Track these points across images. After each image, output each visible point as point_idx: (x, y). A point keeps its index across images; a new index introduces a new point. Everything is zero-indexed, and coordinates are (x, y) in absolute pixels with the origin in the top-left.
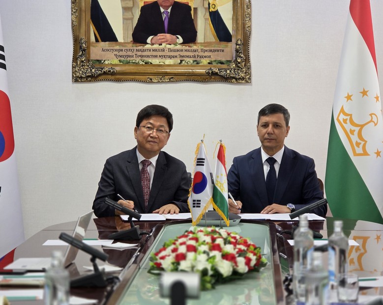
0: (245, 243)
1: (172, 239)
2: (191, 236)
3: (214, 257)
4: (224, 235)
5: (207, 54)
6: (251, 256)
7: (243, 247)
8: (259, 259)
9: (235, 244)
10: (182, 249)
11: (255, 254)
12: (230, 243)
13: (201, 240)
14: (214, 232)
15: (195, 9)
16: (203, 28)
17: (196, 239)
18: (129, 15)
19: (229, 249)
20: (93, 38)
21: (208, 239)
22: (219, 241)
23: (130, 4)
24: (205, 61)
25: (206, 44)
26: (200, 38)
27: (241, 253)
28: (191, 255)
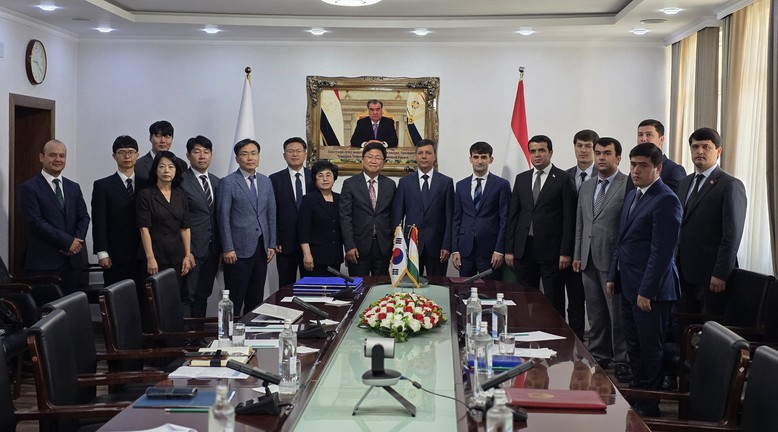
0: (431, 305)
1: (376, 301)
2: (391, 299)
3: (407, 317)
4: (415, 299)
5: (405, 155)
6: (434, 315)
7: (429, 309)
8: (440, 318)
9: (423, 306)
10: (384, 310)
11: (438, 314)
12: (419, 305)
13: (398, 304)
14: (408, 296)
15: (397, 123)
16: (403, 136)
17: (394, 303)
18: (348, 126)
19: (418, 310)
20: (322, 143)
21: (403, 303)
22: (411, 304)
23: (349, 118)
24: (404, 161)
25: (404, 148)
26: (401, 144)
27: (428, 314)
28: (390, 315)
